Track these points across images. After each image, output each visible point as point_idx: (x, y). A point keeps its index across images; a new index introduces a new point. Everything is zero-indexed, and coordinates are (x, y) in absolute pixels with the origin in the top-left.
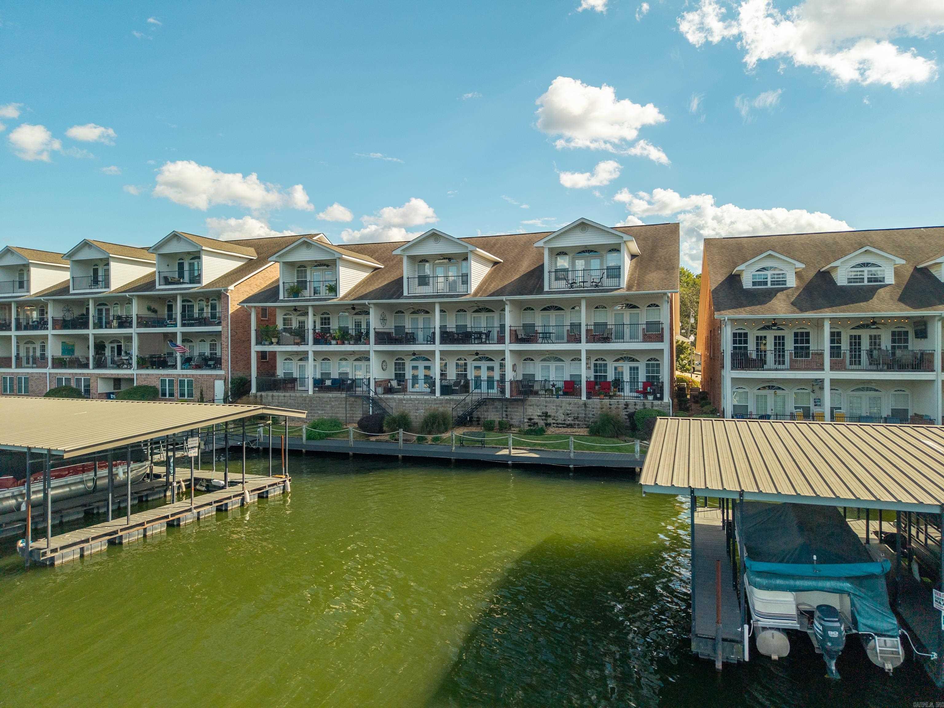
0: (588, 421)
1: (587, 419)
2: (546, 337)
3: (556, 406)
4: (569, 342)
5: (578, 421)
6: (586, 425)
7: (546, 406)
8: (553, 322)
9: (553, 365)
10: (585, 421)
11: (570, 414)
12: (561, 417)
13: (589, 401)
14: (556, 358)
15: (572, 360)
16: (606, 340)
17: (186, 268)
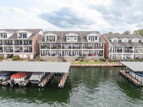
9: (86, 52)
11: (91, 59)
13: (94, 57)
17: (22, 35)
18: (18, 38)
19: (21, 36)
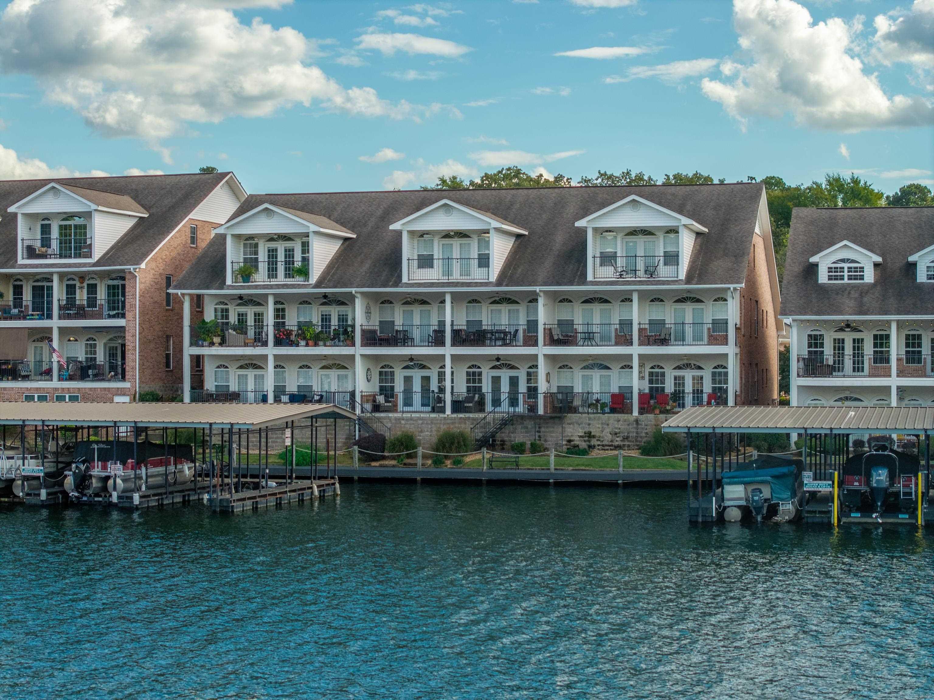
0: (640, 442)
1: (639, 439)
2: (589, 338)
3: (602, 424)
4: (617, 344)
5: (628, 441)
6: (637, 445)
7: (589, 424)
8: (597, 319)
9: (596, 375)
10: (637, 441)
11: (619, 433)
12: (607, 437)
13: (642, 417)
14: (601, 365)
15: (622, 368)
16: (664, 342)
17: (55, 233)
18: (20, 261)
19: (46, 243)
